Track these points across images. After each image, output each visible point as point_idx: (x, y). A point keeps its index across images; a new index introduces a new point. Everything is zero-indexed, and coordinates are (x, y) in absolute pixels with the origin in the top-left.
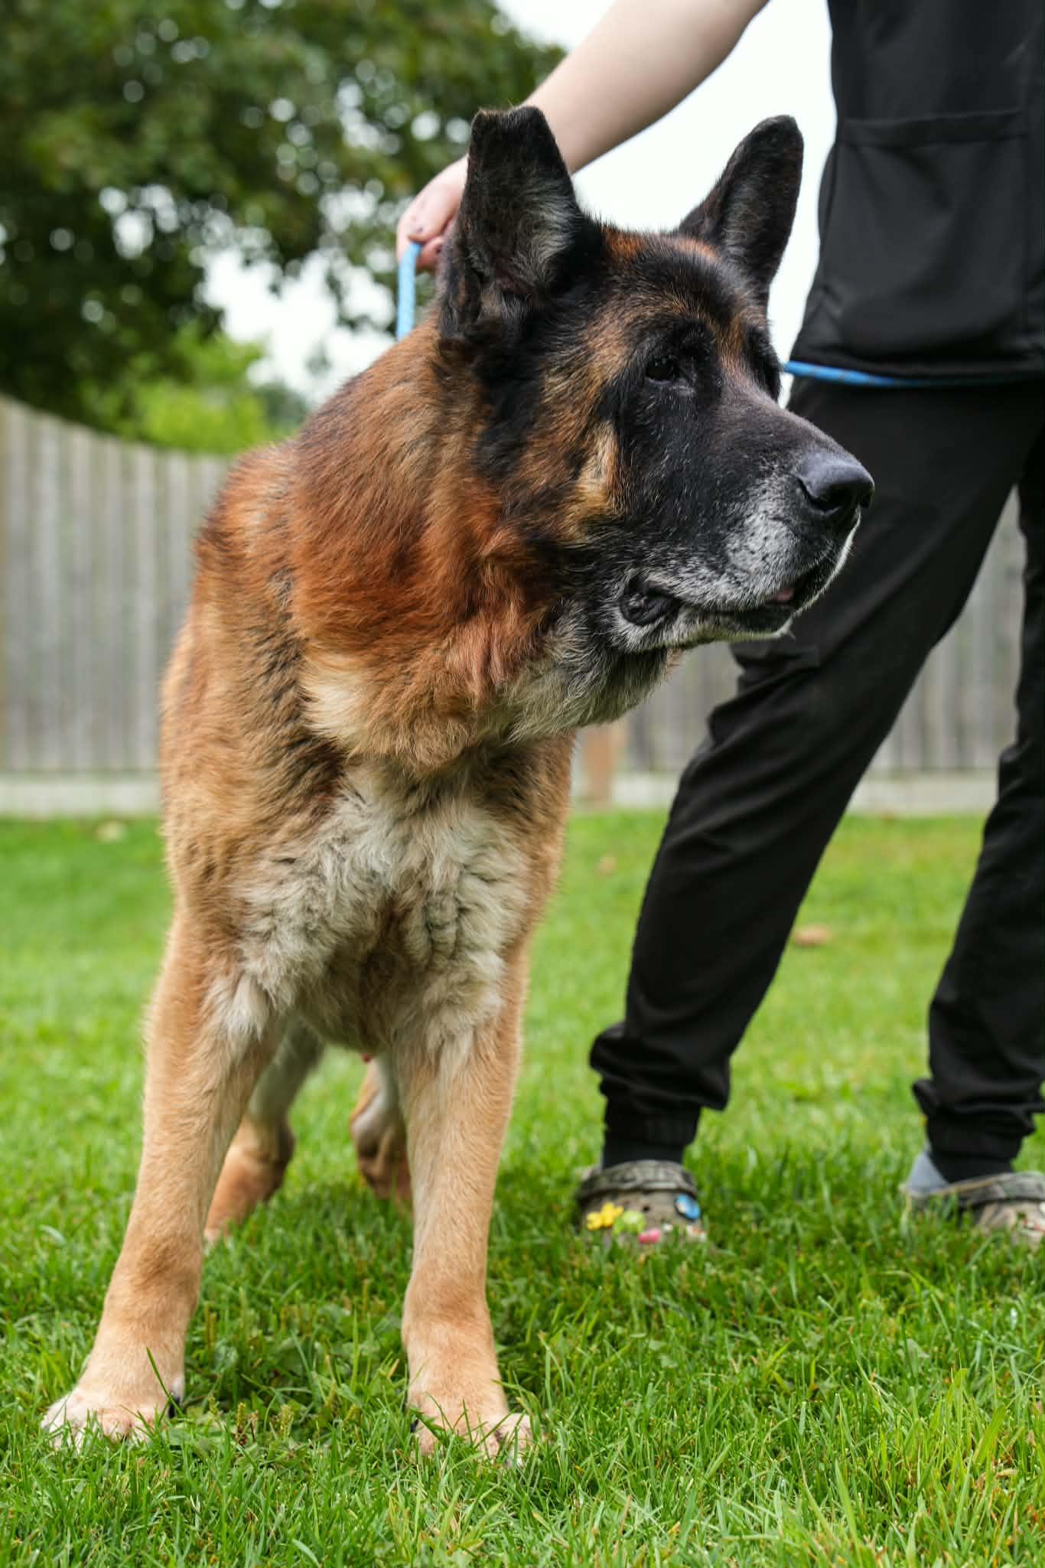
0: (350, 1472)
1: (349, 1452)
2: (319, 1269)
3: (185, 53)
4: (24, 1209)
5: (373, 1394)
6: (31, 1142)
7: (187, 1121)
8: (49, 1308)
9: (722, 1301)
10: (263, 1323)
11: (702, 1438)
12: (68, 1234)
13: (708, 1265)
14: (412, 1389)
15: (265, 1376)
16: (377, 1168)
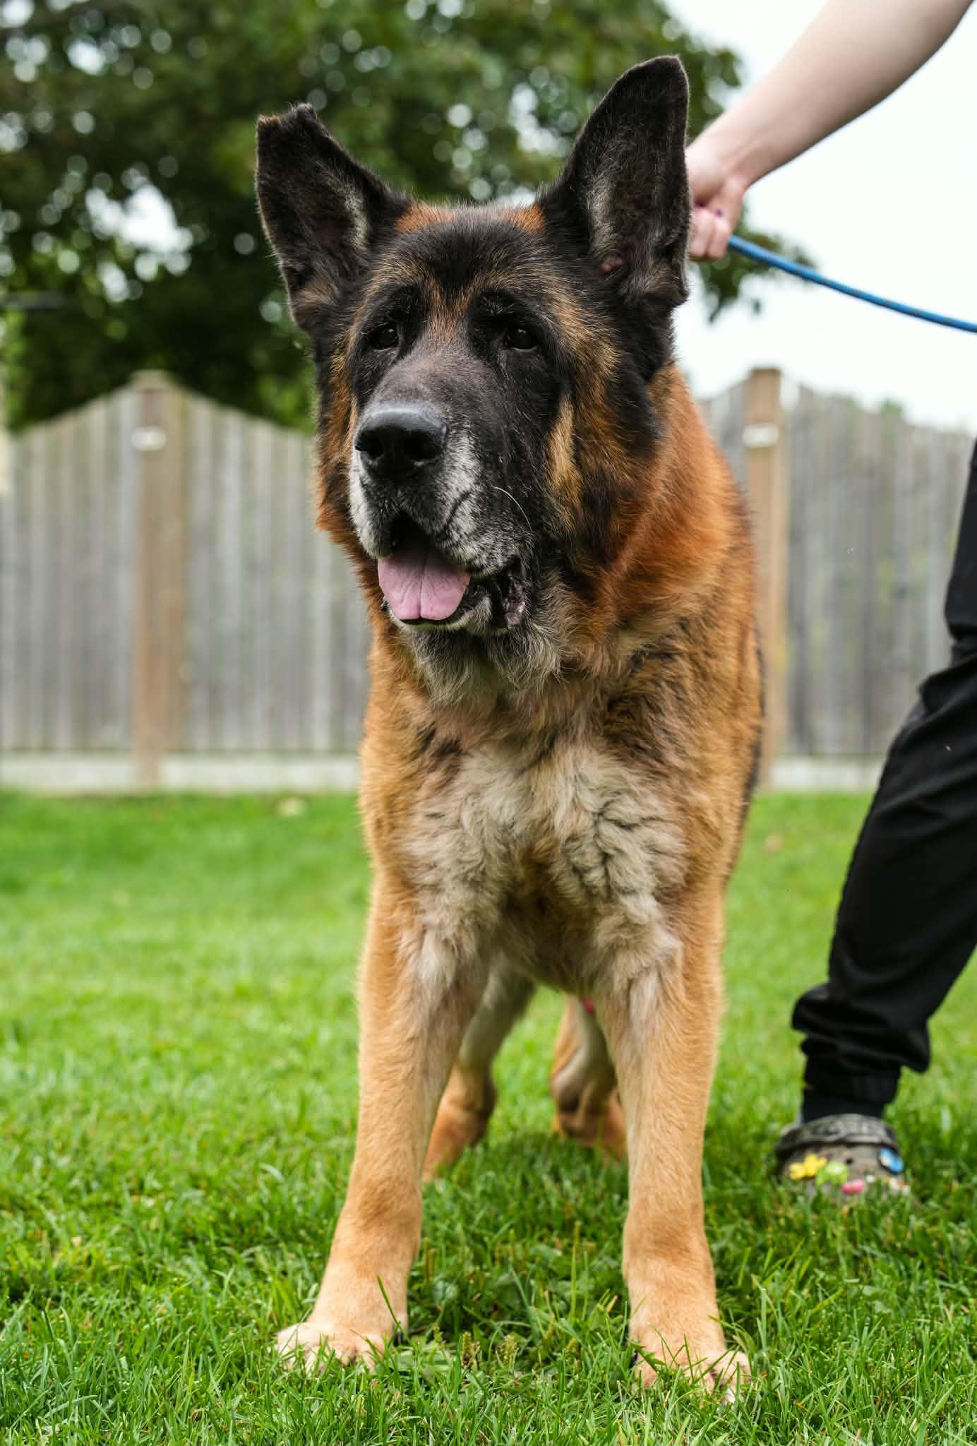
0: (574, 1402)
1: (572, 1382)
2: (529, 1212)
3: (368, 62)
4: (243, 1148)
5: (592, 1328)
6: (242, 1089)
7: (394, 1068)
8: (272, 1240)
9: (929, 1252)
10: (478, 1260)
11: (921, 1380)
12: (286, 1173)
13: (913, 1218)
14: (633, 1323)
15: (484, 1309)
16: (578, 1121)
